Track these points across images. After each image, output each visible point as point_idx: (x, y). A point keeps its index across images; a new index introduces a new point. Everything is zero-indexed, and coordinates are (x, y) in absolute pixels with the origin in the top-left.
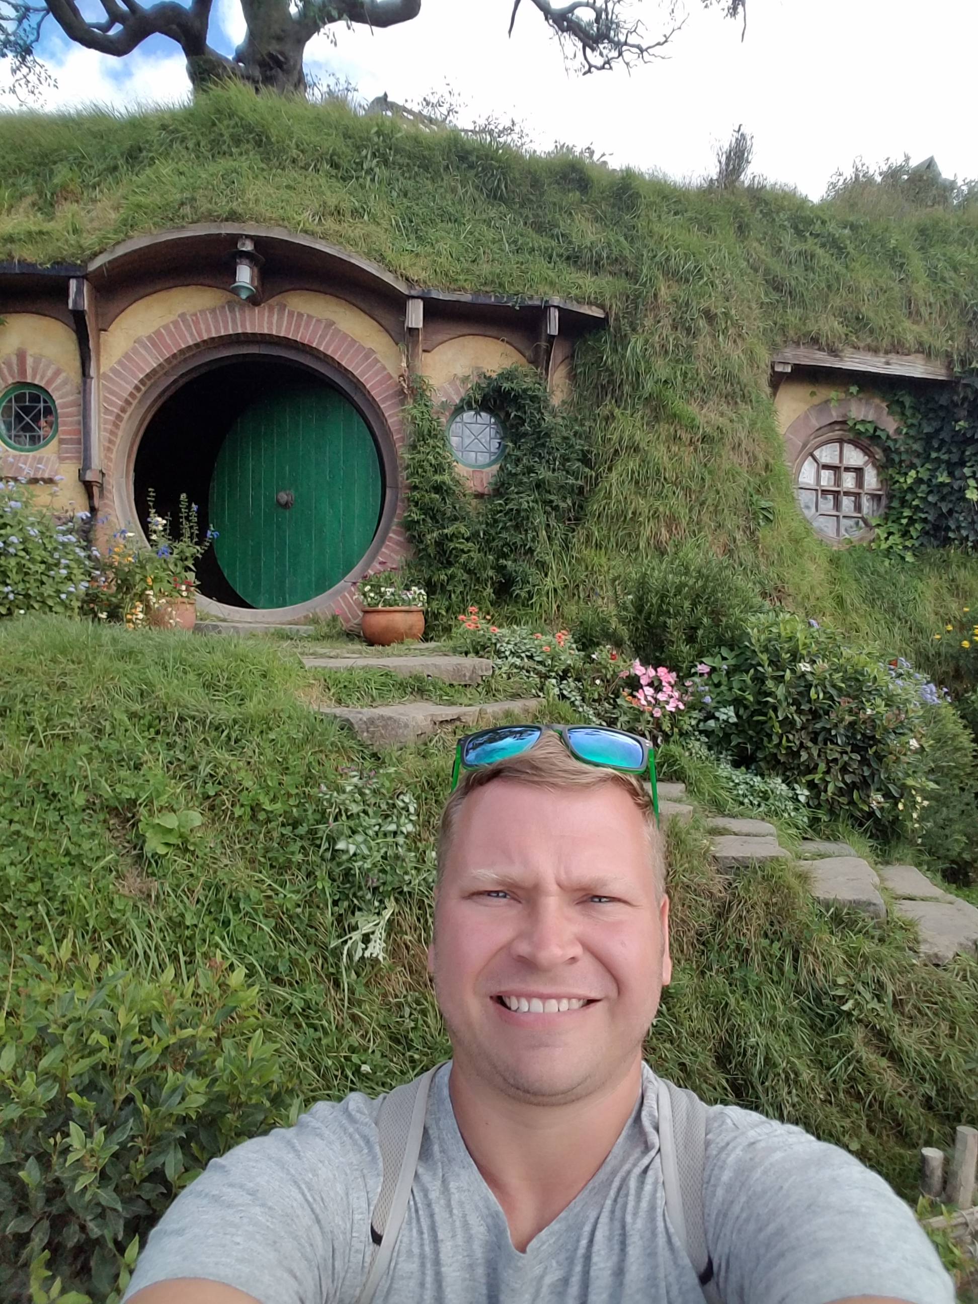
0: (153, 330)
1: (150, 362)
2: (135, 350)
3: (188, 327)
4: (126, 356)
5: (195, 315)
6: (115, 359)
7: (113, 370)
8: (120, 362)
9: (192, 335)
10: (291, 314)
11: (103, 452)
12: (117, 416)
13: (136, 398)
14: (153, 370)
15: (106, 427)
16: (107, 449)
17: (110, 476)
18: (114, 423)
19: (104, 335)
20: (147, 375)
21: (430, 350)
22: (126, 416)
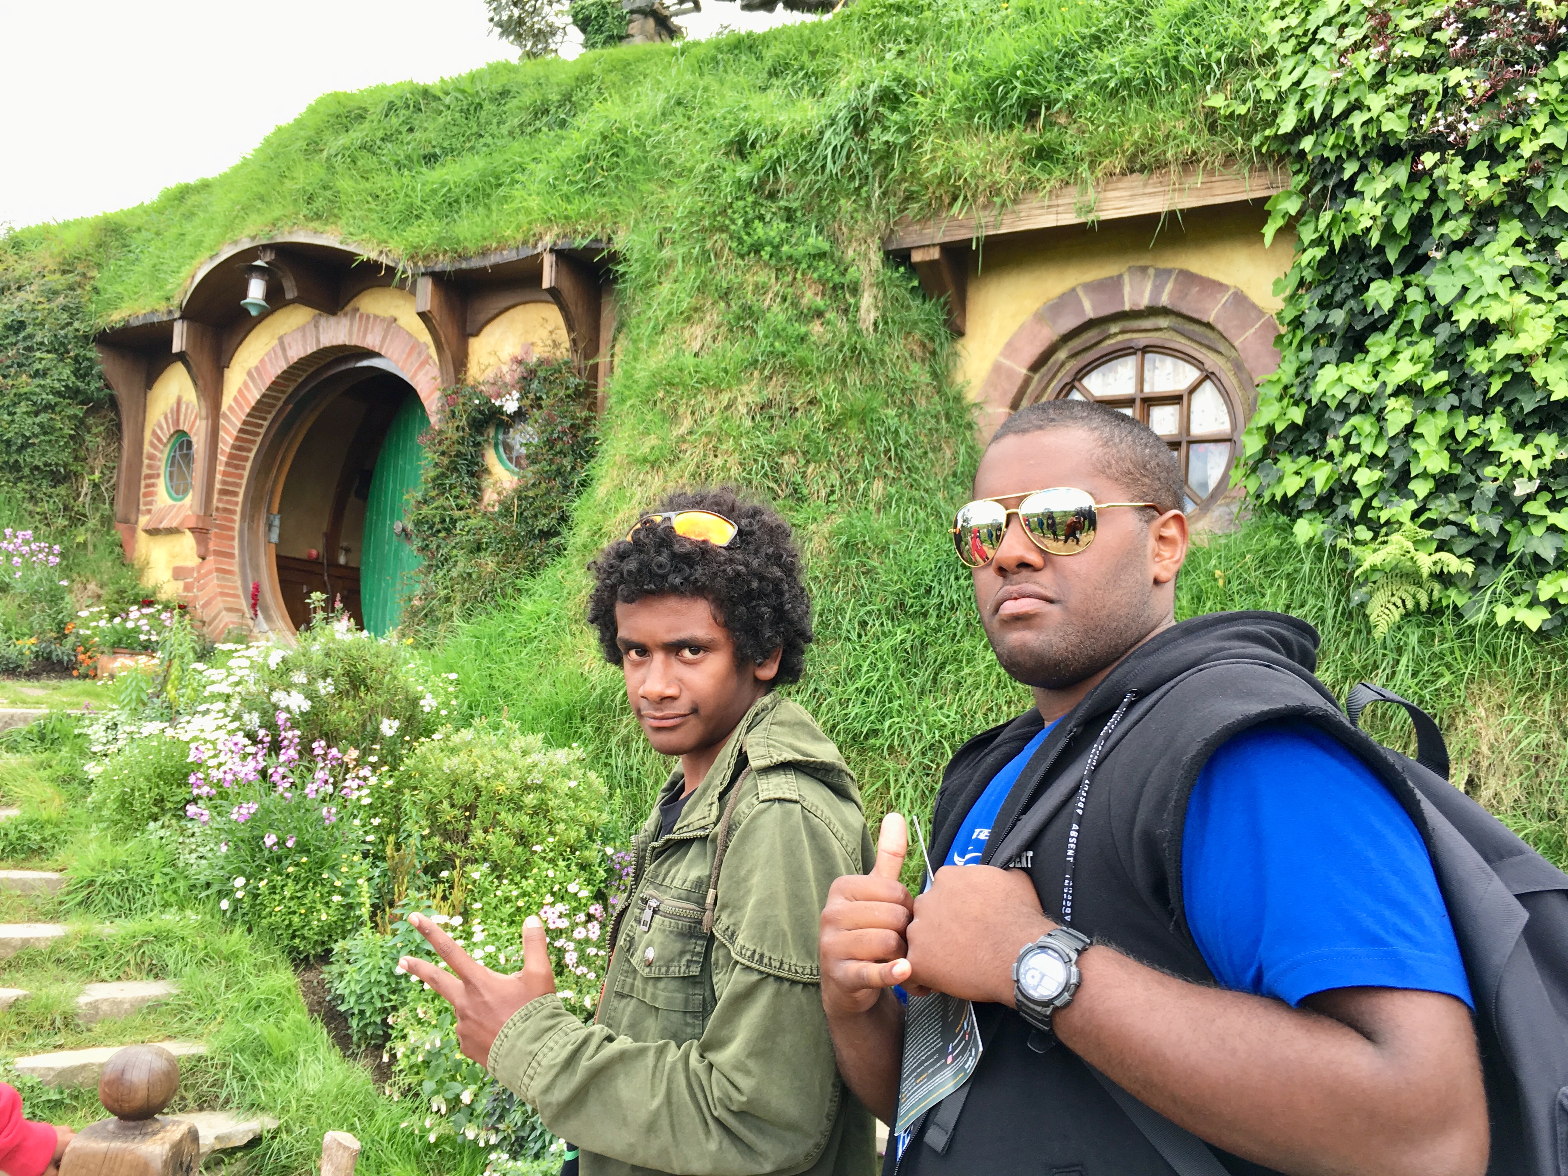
0: (260, 358)
1: (254, 395)
2: (245, 384)
3: (284, 350)
4: (240, 391)
5: (290, 336)
6: (232, 396)
8: (235, 399)
9: (286, 358)
10: (361, 316)
11: (216, 496)
12: (231, 456)
13: (258, 434)
14: (259, 402)
15: (220, 468)
16: (223, 492)
17: (233, 521)
18: (227, 464)
19: (227, 372)
20: (254, 409)
21: (476, 334)
22: (252, 455)
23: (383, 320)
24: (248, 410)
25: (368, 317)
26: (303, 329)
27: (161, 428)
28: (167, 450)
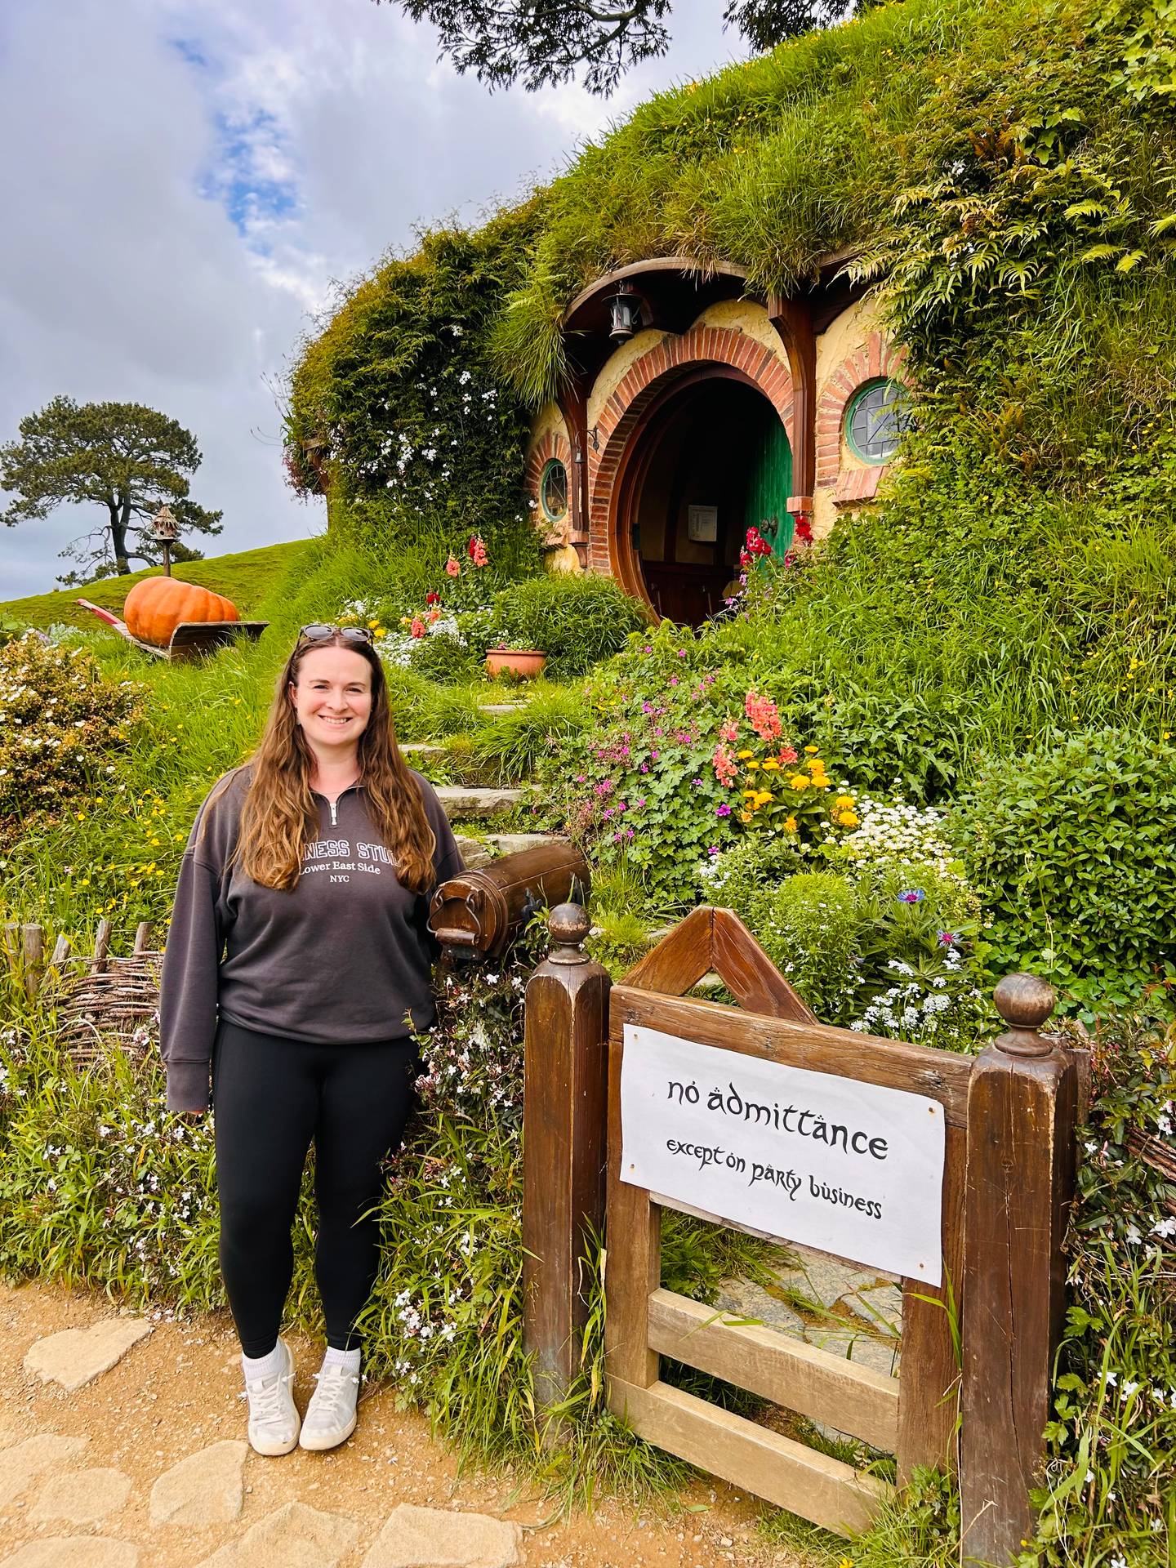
0: (617, 385)
1: (615, 419)
8: (599, 424)
10: (707, 332)
11: (590, 513)
12: (599, 476)
13: (619, 453)
14: (620, 425)
15: (591, 488)
16: (595, 509)
17: (605, 534)
18: (597, 484)
19: (589, 402)
20: (615, 431)
21: (823, 331)
22: (615, 473)
23: (729, 332)
24: (610, 434)
25: (714, 331)
26: (653, 351)
27: (536, 459)
28: (542, 477)
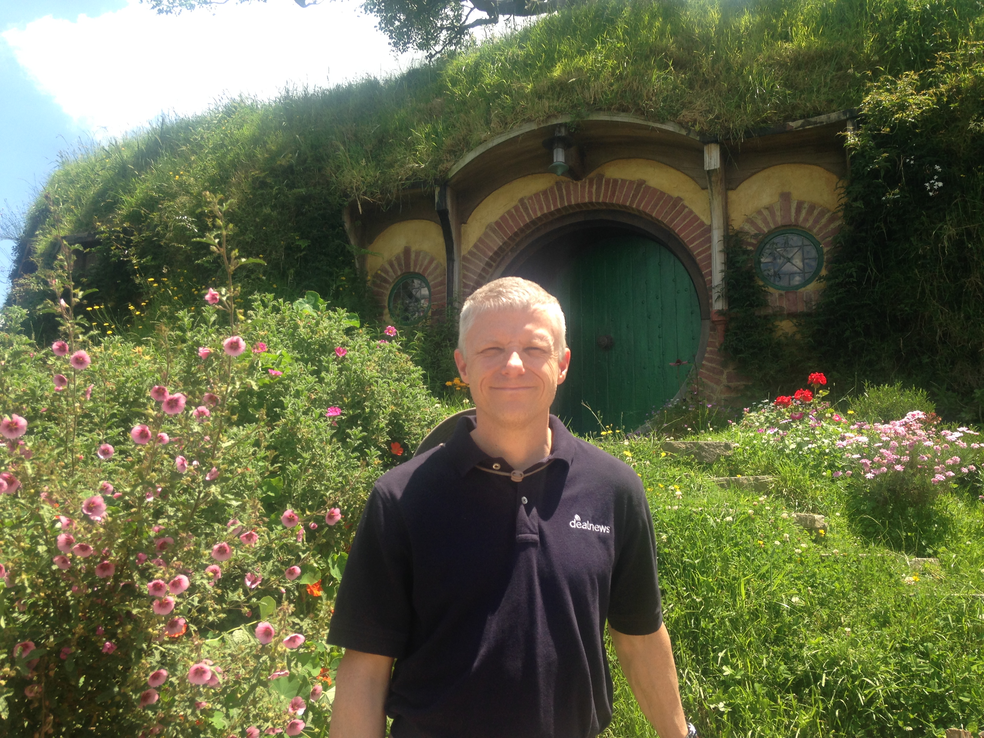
0: (499, 216)
1: (498, 242)
2: (486, 234)
3: (526, 209)
4: (480, 240)
5: (531, 198)
6: (471, 245)
7: (470, 253)
8: (475, 246)
9: (529, 215)
10: (607, 181)
13: (489, 273)
14: (500, 248)
19: (464, 227)
20: (496, 253)
21: (735, 188)
23: (631, 182)
25: (615, 181)
26: (545, 193)
27: (386, 272)
28: (390, 287)
